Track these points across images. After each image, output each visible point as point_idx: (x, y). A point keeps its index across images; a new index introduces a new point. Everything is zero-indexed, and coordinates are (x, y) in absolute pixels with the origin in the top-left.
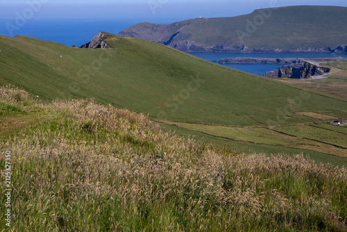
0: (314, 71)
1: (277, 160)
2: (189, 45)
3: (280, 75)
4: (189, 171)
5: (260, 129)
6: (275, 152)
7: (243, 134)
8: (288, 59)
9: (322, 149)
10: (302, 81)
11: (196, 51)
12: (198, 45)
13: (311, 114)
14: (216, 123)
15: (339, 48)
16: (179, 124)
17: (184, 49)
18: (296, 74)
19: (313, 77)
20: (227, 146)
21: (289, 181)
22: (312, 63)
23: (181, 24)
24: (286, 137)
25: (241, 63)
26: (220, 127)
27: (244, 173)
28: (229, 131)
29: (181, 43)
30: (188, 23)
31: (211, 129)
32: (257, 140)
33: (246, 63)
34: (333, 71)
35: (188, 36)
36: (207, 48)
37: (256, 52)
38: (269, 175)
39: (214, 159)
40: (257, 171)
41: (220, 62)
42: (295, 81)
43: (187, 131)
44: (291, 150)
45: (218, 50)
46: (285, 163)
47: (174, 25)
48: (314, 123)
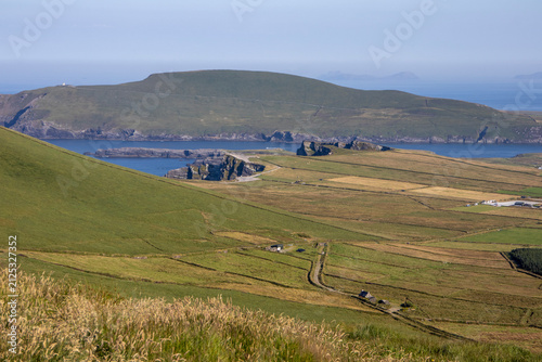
0: (241, 169)
1: (183, 308)
2: (46, 127)
3: (190, 176)
4: (41, 330)
5: (160, 260)
6: (180, 295)
7: (134, 267)
8: (201, 151)
9: (254, 288)
10: (224, 184)
11: (57, 136)
12: (60, 127)
13: (238, 235)
14: (90, 251)
15: (278, 135)
16: (29, 254)
17: (38, 134)
18: (215, 174)
19: (241, 179)
20: (106, 287)
21: (201, 340)
22: (238, 157)
23: (32, 95)
24: (199, 271)
25: (129, 156)
26: (96, 258)
27: (130, 330)
28: (112, 264)
29: (32, 124)
30: (45, 92)
31: (82, 261)
32: (156, 277)
33: (138, 156)
34: (271, 170)
35: (44, 114)
36: (75, 132)
37: (153, 139)
38: (169, 331)
39: (83, 308)
40: (151, 325)
41: (98, 155)
42: (213, 185)
43: (43, 264)
44: (205, 292)
45: (93, 135)
46: (194, 311)
47: (21, 95)
48: (243, 249)
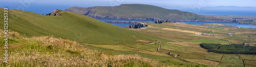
0: (142, 26)
1: (129, 57)
2: (95, 16)
3: (130, 27)
4: (95, 62)
5: (123, 46)
6: (128, 54)
7: (117, 48)
8: (133, 22)
9: (145, 52)
10: (138, 29)
11: (98, 18)
12: (99, 16)
13: (141, 41)
14: (106, 44)
15: (151, 19)
16: (91, 45)
17: (93, 17)
18: (136, 27)
19: (142, 28)
20: (110, 52)
21: (133, 64)
22: (142, 23)
23: (92, 8)
24: (132, 48)
25: (116, 23)
26: (108, 46)
27: (116, 62)
28: (112, 47)
29: (92, 15)
30: (95, 7)
31: (104, 46)
32: (122, 50)
33: (118, 23)
34: (149, 26)
35: (95, 13)
36: (102, 17)
37: (122, 19)
38: (125, 62)
39: (106, 57)
40: (121, 61)
41: (108, 22)
42: (136, 29)
43: (95, 47)
44: (134, 53)
45: (107, 18)
46: (131, 57)
47: (89, 8)
48: (143, 44)
